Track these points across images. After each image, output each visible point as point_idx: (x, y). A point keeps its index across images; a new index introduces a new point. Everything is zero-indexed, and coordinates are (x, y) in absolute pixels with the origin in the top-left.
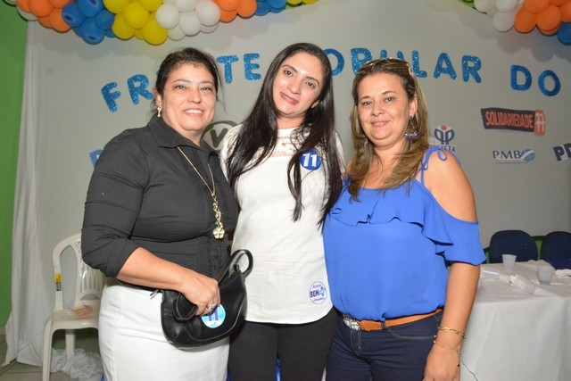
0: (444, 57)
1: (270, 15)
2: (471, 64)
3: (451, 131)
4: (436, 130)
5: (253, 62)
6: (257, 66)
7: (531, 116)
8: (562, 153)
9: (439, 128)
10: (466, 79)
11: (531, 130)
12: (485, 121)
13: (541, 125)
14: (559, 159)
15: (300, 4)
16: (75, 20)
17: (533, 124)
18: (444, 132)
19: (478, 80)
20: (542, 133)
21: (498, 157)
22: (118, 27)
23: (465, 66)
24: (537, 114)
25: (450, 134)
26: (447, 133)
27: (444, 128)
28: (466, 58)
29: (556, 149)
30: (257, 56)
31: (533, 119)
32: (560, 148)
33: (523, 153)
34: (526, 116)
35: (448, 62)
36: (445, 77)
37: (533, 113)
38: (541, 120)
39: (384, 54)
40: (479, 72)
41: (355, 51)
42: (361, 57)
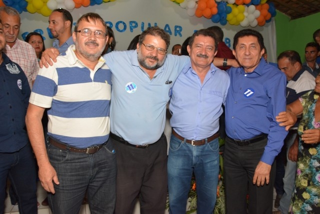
0: (167, 26)
1: (96, 6)
2: (178, 29)
10: (176, 35)
15: (109, 1)
16: (9, 3)
19: (181, 35)
22: (29, 7)
23: (175, 30)
28: (176, 27)
35: (169, 28)
39: (143, 23)
40: (181, 32)
41: (131, 22)
42: (134, 25)
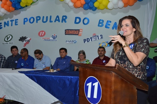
0: (58, 17)
2: (64, 18)
3: (56, 36)
4: (53, 36)
5: (17, 21)
6: (17, 22)
7: (78, 31)
8: (86, 41)
9: (53, 35)
10: (62, 22)
11: (78, 35)
12: (65, 33)
13: (81, 33)
14: (85, 43)
17: (78, 33)
18: (54, 36)
19: (65, 22)
20: (81, 35)
21: (67, 42)
24: (80, 30)
25: (56, 37)
26: (55, 36)
27: (55, 35)
28: (63, 16)
29: (84, 40)
30: (17, 20)
31: (79, 32)
32: (85, 39)
33: (74, 41)
34: (77, 31)
36: (57, 22)
37: (79, 30)
38: (81, 32)
39: (43, 17)
40: (66, 20)
41: (37, 17)
42: (38, 18)
